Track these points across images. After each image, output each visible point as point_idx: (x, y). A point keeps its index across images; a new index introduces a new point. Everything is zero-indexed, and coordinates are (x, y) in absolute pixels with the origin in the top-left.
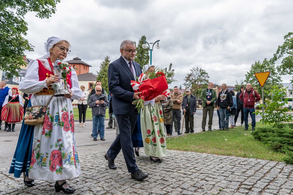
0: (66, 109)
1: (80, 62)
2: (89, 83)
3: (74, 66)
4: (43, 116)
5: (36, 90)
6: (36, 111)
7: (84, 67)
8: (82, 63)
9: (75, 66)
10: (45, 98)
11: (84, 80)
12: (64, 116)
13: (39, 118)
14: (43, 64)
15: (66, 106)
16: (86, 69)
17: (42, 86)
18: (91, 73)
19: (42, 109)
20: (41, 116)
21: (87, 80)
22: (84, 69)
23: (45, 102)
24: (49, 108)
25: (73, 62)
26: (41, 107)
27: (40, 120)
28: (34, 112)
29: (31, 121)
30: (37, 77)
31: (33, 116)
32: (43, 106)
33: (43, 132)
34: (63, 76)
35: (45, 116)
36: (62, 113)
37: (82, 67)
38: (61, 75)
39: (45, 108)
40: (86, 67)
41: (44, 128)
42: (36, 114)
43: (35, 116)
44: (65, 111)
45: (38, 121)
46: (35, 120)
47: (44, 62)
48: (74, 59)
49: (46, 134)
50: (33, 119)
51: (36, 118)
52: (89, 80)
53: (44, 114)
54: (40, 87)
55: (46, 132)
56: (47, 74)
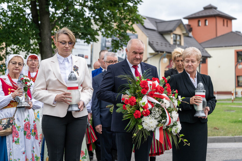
0: (28, 119)
1: (215, 13)
2: (235, 51)
3: (206, 20)
4: (11, 127)
5: (5, 104)
6: (4, 123)
7: (224, 21)
8: (220, 14)
9: (207, 22)
10: (10, 110)
11: (226, 47)
12: (26, 126)
13: (8, 128)
14: (5, 81)
15: (28, 116)
16: (227, 26)
17: (9, 100)
18: (237, 32)
19: (9, 120)
20: (9, 127)
21: (232, 46)
22: (224, 25)
23: (11, 114)
24: (15, 119)
25: (204, 14)
26: (9, 119)
27: (9, 130)
28: (3, 124)
29: (1, 132)
30: (3, 93)
31: (2, 127)
32: (10, 118)
33: (13, 141)
34: (24, 90)
35: (12, 127)
36: (25, 123)
37: (220, 22)
38: (23, 89)
39: (12, 119)
40: (227, 22)
41: (13, 137)
42: (5, 125)
43: (5, 127)
44: (28, 121)
45: (7, 131)
46: (4, 131)
47: (5, 79)
48: (206, 8)
49: (16, 142)
50: (3, 130)
51: (5, 128)
52: (235, 46)
53: (11, 125)
54: (7, 101)
55: (15, 140)
56: (9, 89)
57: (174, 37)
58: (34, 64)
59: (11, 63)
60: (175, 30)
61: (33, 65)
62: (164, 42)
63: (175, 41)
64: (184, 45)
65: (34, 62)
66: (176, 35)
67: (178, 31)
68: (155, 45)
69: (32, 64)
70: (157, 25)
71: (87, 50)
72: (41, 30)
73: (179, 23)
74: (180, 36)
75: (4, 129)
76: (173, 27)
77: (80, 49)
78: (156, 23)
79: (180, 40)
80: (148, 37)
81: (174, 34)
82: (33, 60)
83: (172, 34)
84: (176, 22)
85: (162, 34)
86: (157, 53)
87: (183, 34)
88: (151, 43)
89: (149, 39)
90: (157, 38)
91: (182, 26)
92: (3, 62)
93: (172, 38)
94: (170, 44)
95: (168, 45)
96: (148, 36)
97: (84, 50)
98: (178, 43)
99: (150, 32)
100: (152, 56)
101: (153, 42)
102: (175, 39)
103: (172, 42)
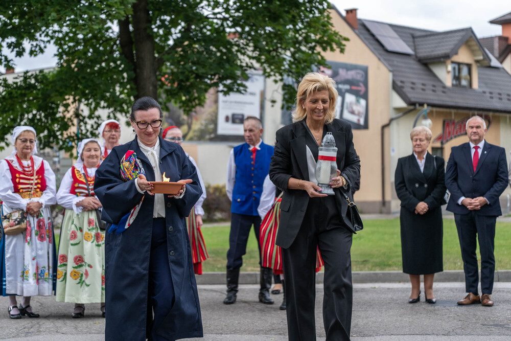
6: (15, 217)
12: (39, 224)
13: (22, 223)
14: (12, 164)
29: (13, 228)
31: (15, 222)
36: (37, 220)
42: (18, 220)
43: (18, 222)
44: (41, 218)
45: (21, 226)
47: (12, 161)
49: (29, 243)
51: (19, 223)
55: (28, 240)
56: (17, 175)
57: (454, 69)
58: (115, 137)
59: (19, 141)
60: (456, 53)
61: (113, 138)
62: (429, 82)
63: (457, 78)
64: (479, 86)
65: (114, 133)
66: (459, 64)
67: (463, 56)
68: (407, 90)
69: (112, 136)
70: (414, 42)
71: (251, 103)
72: (138, 71)
73: (467, 37)
74: (469, 66)
75: (16, 225)
76: (452, 47)
77: (236, 102)
78: (413, 37)
79: (468, 77)
80: (390, 71)
81: (453, 62)
82: (113, 130)
83: (449, 62)
84: (457, 34)
85: (427, 63)
86: (412, 107)
87: (477, 62)
88: (399, 84)
89: (394, 75)
90: (413, 74)
91: (474, 43)
92: (70, 133)
93: (449, 72)
94: (444, 87)
95: (439, 89)
96: (391, 69)
97: (245, 103)
98: (464, 83)
99: (396, 60)
100: (400, 114)
101: (402, 82)
102: (457, 74)
103: (448, 81)
